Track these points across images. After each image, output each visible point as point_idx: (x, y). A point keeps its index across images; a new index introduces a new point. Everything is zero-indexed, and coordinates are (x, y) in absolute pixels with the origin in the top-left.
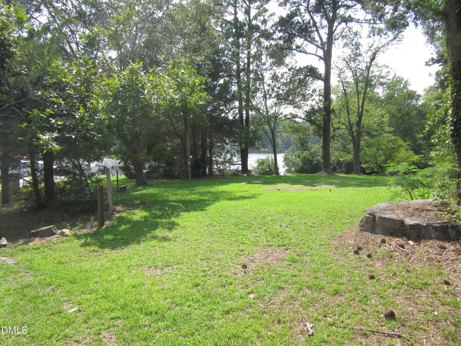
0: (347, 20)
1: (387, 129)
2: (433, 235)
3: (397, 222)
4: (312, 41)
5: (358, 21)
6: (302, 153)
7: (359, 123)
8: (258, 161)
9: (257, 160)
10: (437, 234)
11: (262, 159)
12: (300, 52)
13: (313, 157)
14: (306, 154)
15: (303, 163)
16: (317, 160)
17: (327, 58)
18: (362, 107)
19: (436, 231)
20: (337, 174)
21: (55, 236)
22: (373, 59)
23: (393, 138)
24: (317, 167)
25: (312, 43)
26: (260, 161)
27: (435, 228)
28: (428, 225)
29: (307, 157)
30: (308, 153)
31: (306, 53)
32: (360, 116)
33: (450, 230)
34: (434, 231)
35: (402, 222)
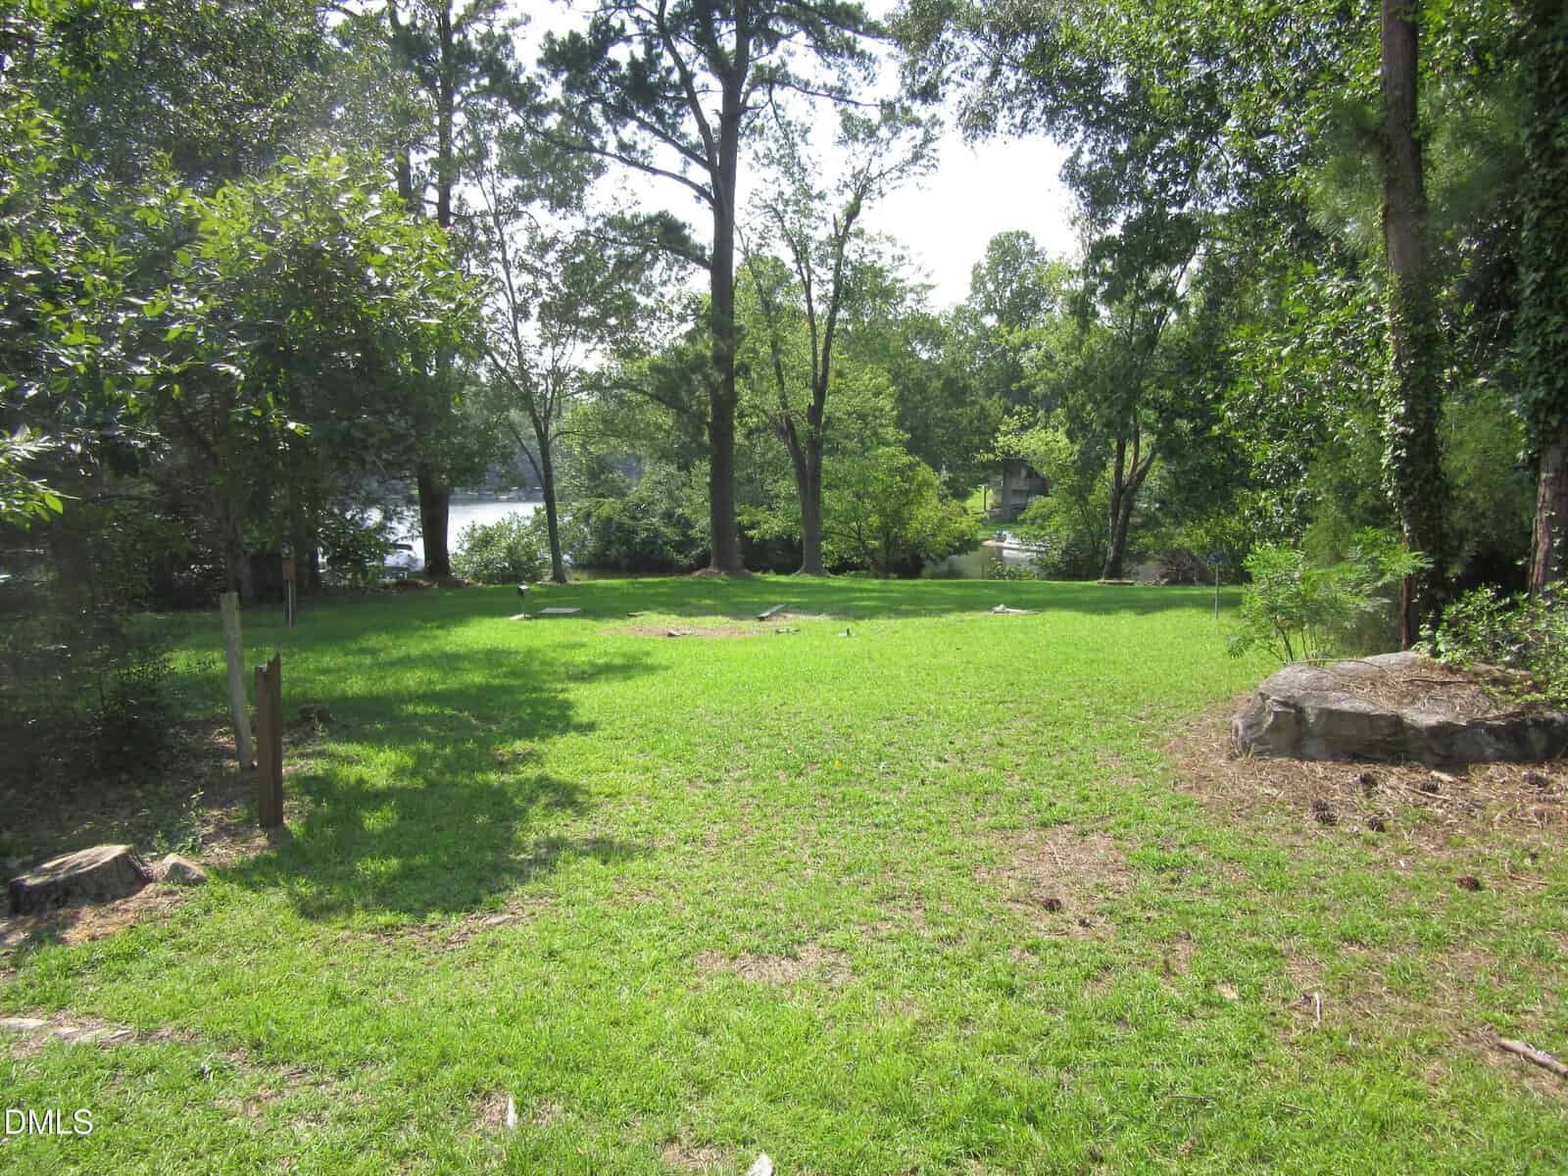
0: (773, 79)
1: (890, 433)
2: (1489, 751)
3: (1382, 723)
4: (668, 133)
5: (805, 87)
6: (599, 505)
7: (815, 412)
8: (471, 536)
9: (468, 529)
10: (1501, 746)
11: (484, 527)
12: (632, 163)
13: (634, 518)
14: (610, 506)
15: (601, 538)
16: (647, 530)
17: (721, 197)
18: (826, 359)
19: (1498, 738)
20: (759, 574)
21: (150, 887)
22: (852, 212)
23: (906, 459)
24: (652, 552)
25: (666, 139)
26: (478, 533)
27: (1491, 730)
28: (1473, 725)
29: (616, 518)
30: (619, 506)
31: (655, 171)
32: (820, 392)
33: (1533, 735)
34: (1492, 739)
35: (1397, 721)
